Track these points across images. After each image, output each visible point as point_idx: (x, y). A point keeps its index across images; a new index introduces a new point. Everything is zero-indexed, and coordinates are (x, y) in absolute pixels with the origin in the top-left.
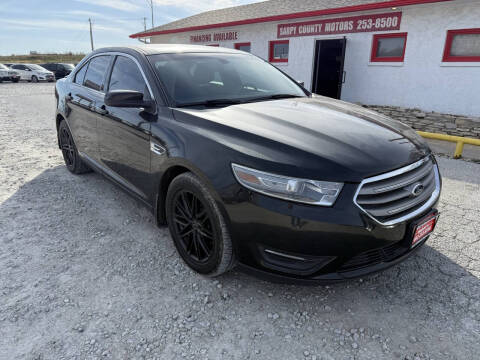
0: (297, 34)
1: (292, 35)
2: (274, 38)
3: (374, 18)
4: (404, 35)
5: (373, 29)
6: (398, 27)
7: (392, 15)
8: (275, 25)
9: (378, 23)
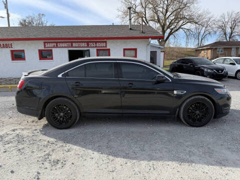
0: (57, 47)
1: (54, 47)
2: (42, 48)
3: (96, 42)
4: (109, 50)
5: (96, 47)
6: (106, 47)
7: (103, 42)
8: (43, 41)
9: (98, 45)
